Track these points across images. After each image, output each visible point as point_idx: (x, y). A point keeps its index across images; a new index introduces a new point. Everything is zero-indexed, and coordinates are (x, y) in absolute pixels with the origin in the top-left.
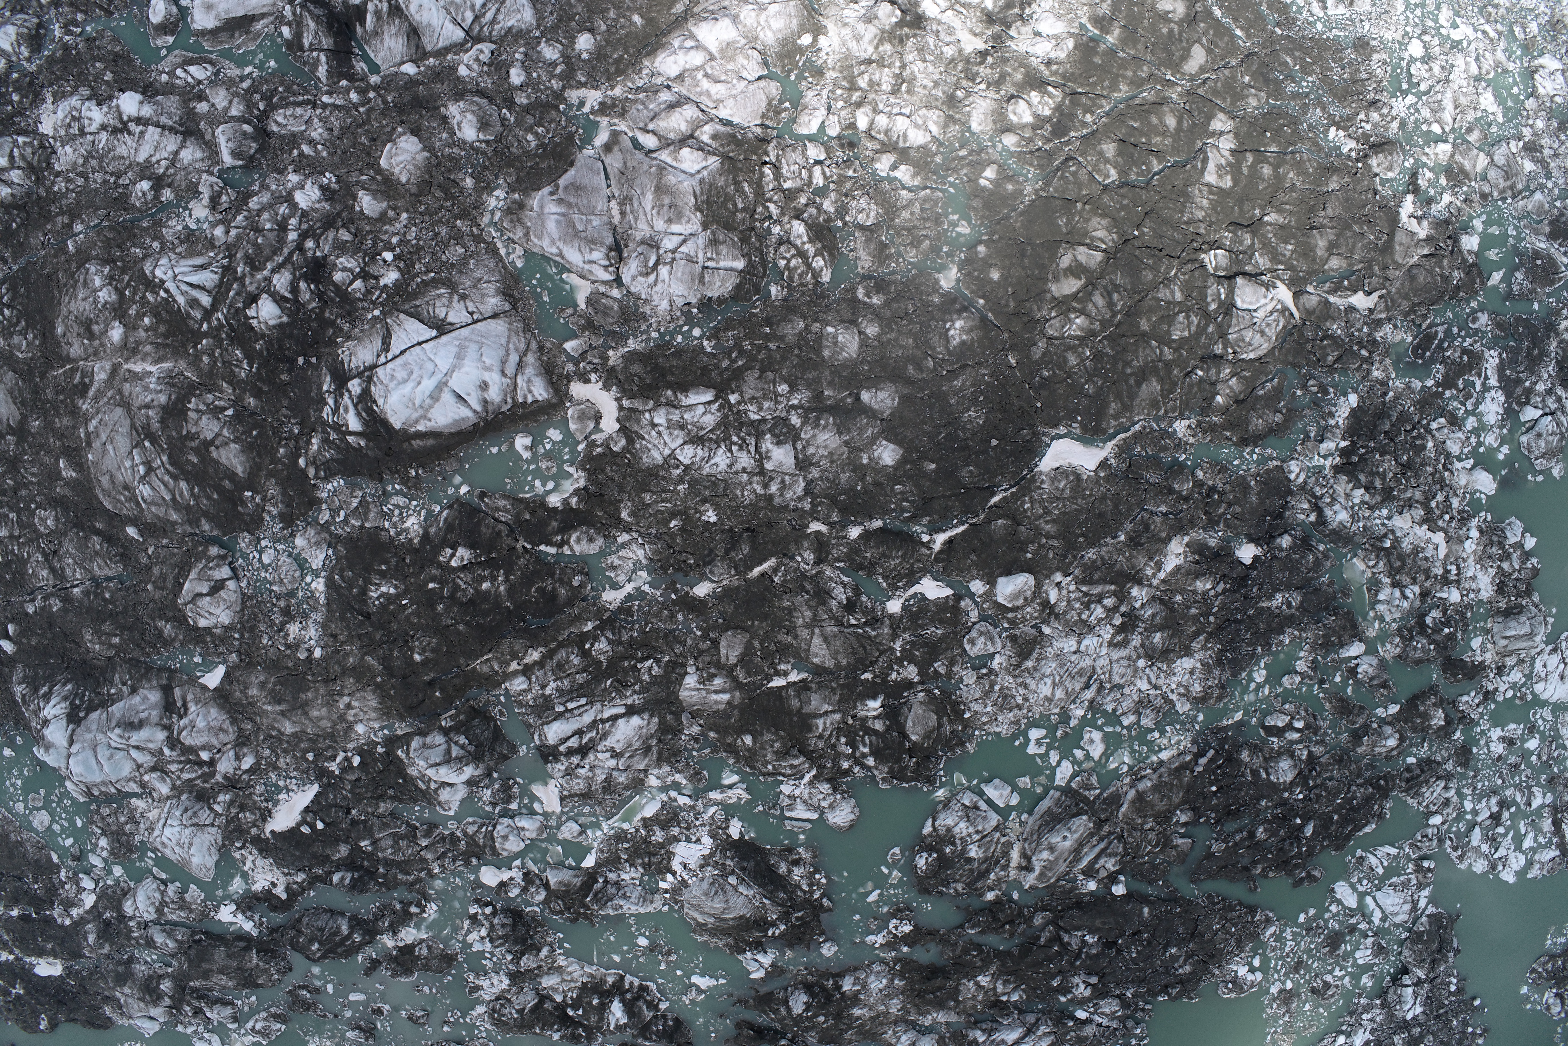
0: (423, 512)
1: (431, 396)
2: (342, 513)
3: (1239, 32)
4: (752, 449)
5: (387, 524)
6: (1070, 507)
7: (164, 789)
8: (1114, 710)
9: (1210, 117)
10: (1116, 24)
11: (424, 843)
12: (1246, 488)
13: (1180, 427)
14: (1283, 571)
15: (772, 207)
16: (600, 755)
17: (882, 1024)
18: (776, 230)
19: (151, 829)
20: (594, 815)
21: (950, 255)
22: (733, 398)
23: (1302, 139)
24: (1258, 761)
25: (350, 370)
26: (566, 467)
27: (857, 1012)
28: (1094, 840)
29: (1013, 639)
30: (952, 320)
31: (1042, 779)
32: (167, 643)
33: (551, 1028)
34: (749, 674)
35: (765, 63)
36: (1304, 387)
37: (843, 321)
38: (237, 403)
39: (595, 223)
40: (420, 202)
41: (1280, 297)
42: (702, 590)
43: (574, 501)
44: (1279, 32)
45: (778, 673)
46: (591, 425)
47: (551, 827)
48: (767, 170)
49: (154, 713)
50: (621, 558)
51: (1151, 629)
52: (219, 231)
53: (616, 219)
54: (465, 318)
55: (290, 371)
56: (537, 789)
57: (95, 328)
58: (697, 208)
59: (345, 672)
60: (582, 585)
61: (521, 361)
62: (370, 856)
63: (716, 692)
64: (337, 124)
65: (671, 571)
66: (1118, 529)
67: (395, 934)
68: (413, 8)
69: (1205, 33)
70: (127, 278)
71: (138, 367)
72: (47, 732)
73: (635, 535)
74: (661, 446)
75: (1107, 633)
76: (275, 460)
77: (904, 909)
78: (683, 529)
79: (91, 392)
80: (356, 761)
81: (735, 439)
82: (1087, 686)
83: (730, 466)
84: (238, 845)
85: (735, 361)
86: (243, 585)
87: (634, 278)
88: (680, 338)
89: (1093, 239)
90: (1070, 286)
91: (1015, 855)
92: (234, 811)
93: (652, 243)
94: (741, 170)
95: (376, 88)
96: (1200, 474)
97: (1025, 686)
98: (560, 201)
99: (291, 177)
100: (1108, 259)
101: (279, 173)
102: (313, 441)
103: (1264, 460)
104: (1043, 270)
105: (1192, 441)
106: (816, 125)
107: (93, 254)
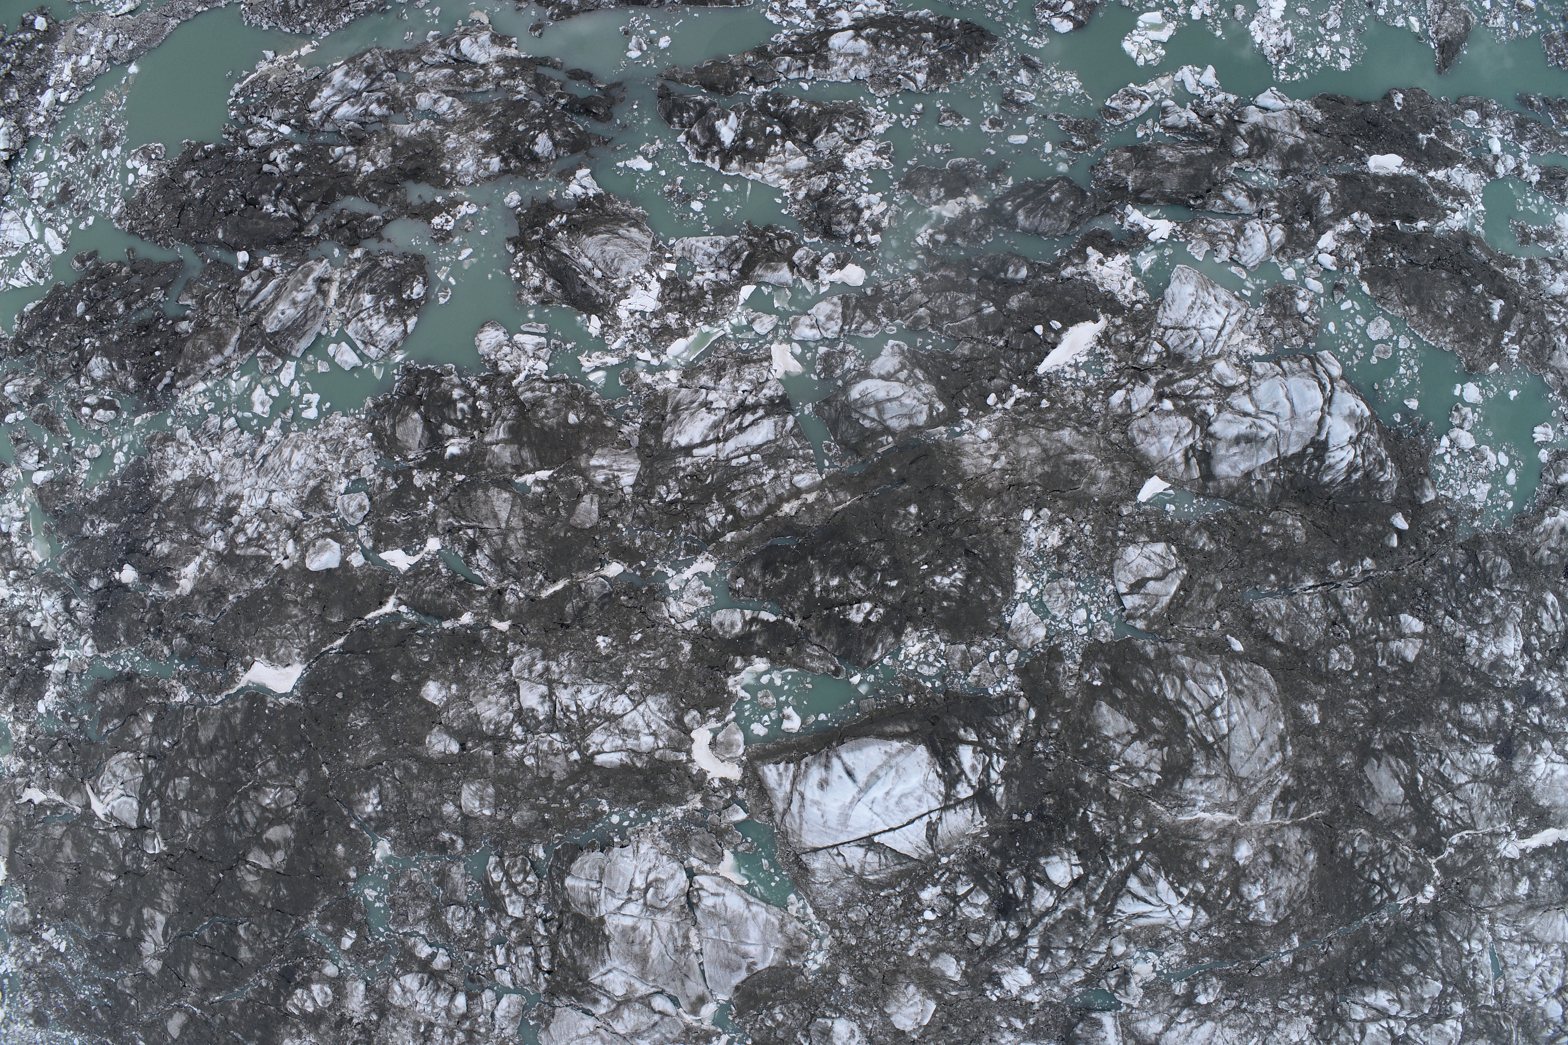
0: (902, 657)
1: (878, 778)
2: (992, 659)
3: (142, 1043)
4: (558, 706)
5: (942, 646)
6: (276, 630)
7: (1221, 367)
8: (242, 433)
9: (162, 971)
11: (922, 311)
12: (127, 636)
13: (182, 695)
14: (97, 556)
15: (542, 931)
16: (723, 404)
17: (466, 122)
18: (539, 909)
19: (1242, 322)
20: (738, 341)
21: (381, 871)
22: (575, 756)
23: (88, 943)
24: (121, 377)
25: (971, 806)
26: (748, 696)
27: (486, 136)
28: (263, 306)
29: (327, 507)
30: (377, 812)
31: (307, 368)
32: (1205, 526)
33: (800, 112)
34: (571, 483)
36: (82, 722)
37: (476, 818)
38: (1106, 777)
39: (711, 932)
40: (895, 964)
41: (101, 806)
42: (614, 569)
43: (738, 664)
45: (544, 483)
46: (720, 737)
47: (784, 327)
48: (547, 966)
49: (1222, 452)
50: (696, 604)
51: (205, 511)
52: (1119, 949)
53: (693, 933)
54: (845, 850)
55: (1043, 807)
56: (796, 367)
57: (1268, 858)
59: (998, 494)
60: (735, 577)
61: (790, 804)
62: (985, 296)
63: (602, 467)
65: (644, 590)
66: (236, 605)
67: (967, 210)
70: (1229, 907)
71: (1220, 817)
72: (1353, 432)
73: (679, 627)
74: (647, 714)
75: (244, 509)
76: (1064, 717)
77: (437, 241)
78: (630, 631)
79: (1276, 792)
80: (992, 399)
81: (574, 717)
82: (265, 457)
83: (579, 691)
84: (1139, 306)
85: (577, 790)
86: (1110, 589)
87: (673, 877)
88: (632, 814)
89: (257, 874)
90: (274, 833)
91: (334, 294)
92: (1140, 344)
93: (652, 909)
94: (570, 969)
96: (166, 651)
97: (318, 462)
98: (745, 956)
99: (1036, 999)
100: (244, 855)
101: (1050, 1004)
102: (1018, 736)
103: (114, 659)
104: (299, 851)
105: (174, 682)
106: (504, 1002)
107: (1268, 933)
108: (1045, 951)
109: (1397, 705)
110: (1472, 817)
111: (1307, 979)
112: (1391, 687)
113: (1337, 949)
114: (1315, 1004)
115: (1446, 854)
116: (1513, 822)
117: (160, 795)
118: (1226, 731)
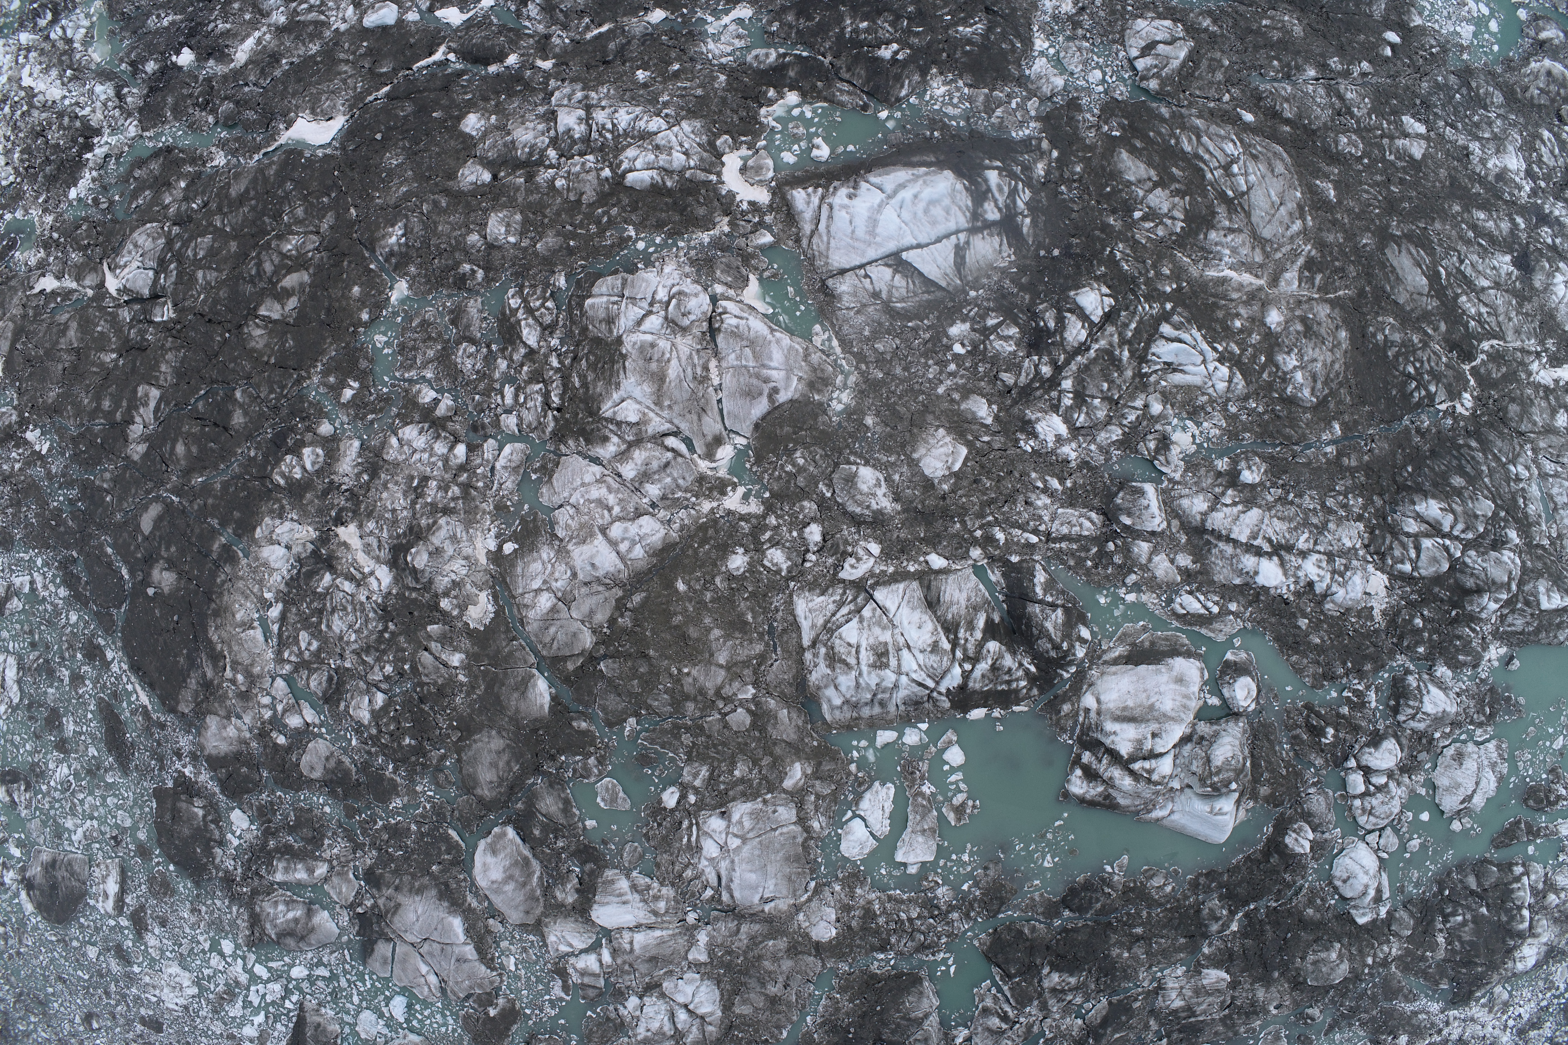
0: (927, 98)
1: (906, 187)
2: (1014, 105)
3: (109, 550)
4: (594, 127)
5: (966, 90)
6: (324, 87)
9: (146, 455)
10: (215, 556)
12: (175, 110)
13: (220, 159)
14: (159, 44)
15: (555, 363)
18: (555, 342)
21: (395, 314)
22: (607, 173)
23: (73, 439)
25: (999, 234)
26: (779, 127)
30: (400, 245)
32: (1210, 13)
35: (553, 524)
36: (111, 203)
37: (499, 248)
38: (1130, 223)
39: (733, 356)
40: (923, 404)
41: (116, 281)
42: (657, 15)
43: (772, 95)
44: (75, 554)
46: (750, 163)
48: (556, 400)
50: (733, 44)
52: (1156, 408)
53: (713, 364)
54: (872, 270)
55: (1070, 246)
57: (1299, 327)
58: (624, 357)
60: (770, 23)
61: (817, 225)
64: (1020, 507)
65: (685, 32)
66: (287, 70)
68: (929, 626)
69: (138, 546)
70: (1265, 376)
71: (1247, 278)
73: (715, 61)
74: (681, 134)
76: (1086, 161)
78: (668, 62)
79: (1301, 261)
81: (609, 136)
83: (616, 111)
85: (604, 213)
86: (1122, 54)
87: (696, 295)
88: (658, 240)
89: (265, 326)
90: (290, 281)
93: (673, 325)
94: (581, 401)
95: (975, 542)
96: (211, 119)
98: (766, 380)
99: (1073, 455)
100: (256, 309)
101: (1087, 463)
102: (1042, 173)
103: (157, 137)
104: (313, 297)
105: (213, 149)
106: (507, 449)
107: (1308, 416)
108: (1080, 398)
109: (1410, 198)
110: (1499, 324)
111: (1353, 477)
112: (1402, 181)
113: (1381, 447)
114: (1364, 508)
115: (1478, 361)
116: (1542, 342)
117: (179, 258)
118: (1245, 188)
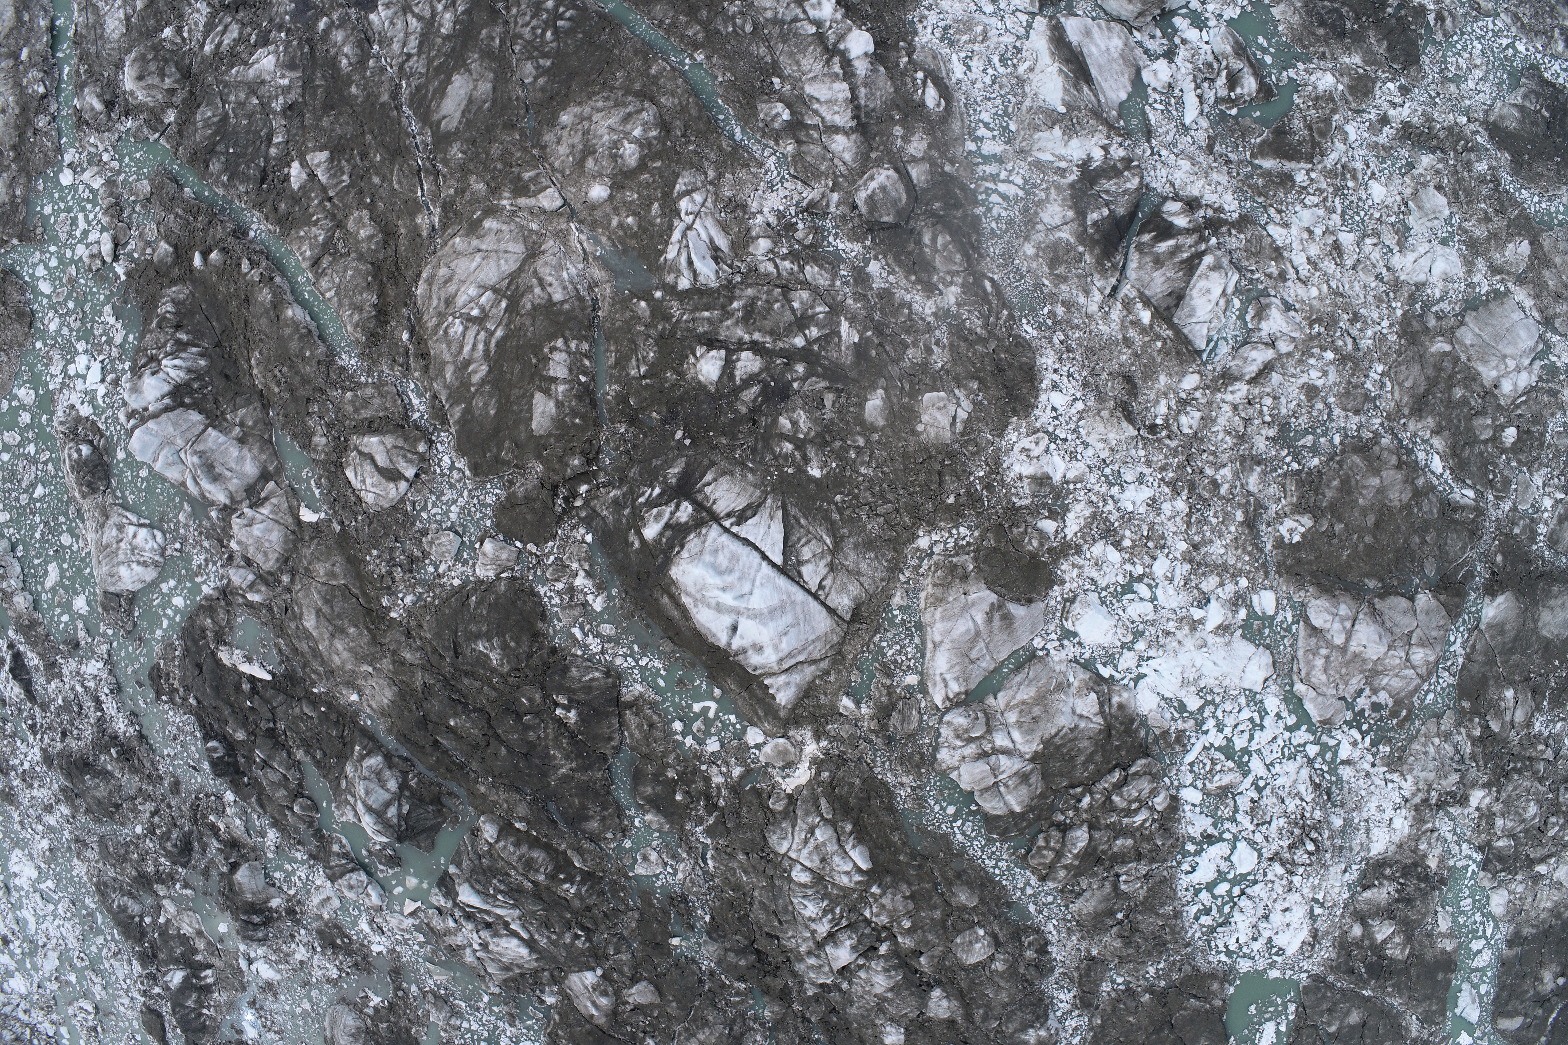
4: (837, 928)
22: (875, 890)
37: (994, 938)
48: (1117, 776)
49: (237, 482)
52: (763, 246)
57: (590, 163)
58: (1046, 743)
63: (594, 1004)
70: (658, 165)
74: (795, 848)
79: (523, 201)
81: (837, 911)
83: (810, 920)
98: (989, 620)
108: (802, 322)
118: (489, 293)
